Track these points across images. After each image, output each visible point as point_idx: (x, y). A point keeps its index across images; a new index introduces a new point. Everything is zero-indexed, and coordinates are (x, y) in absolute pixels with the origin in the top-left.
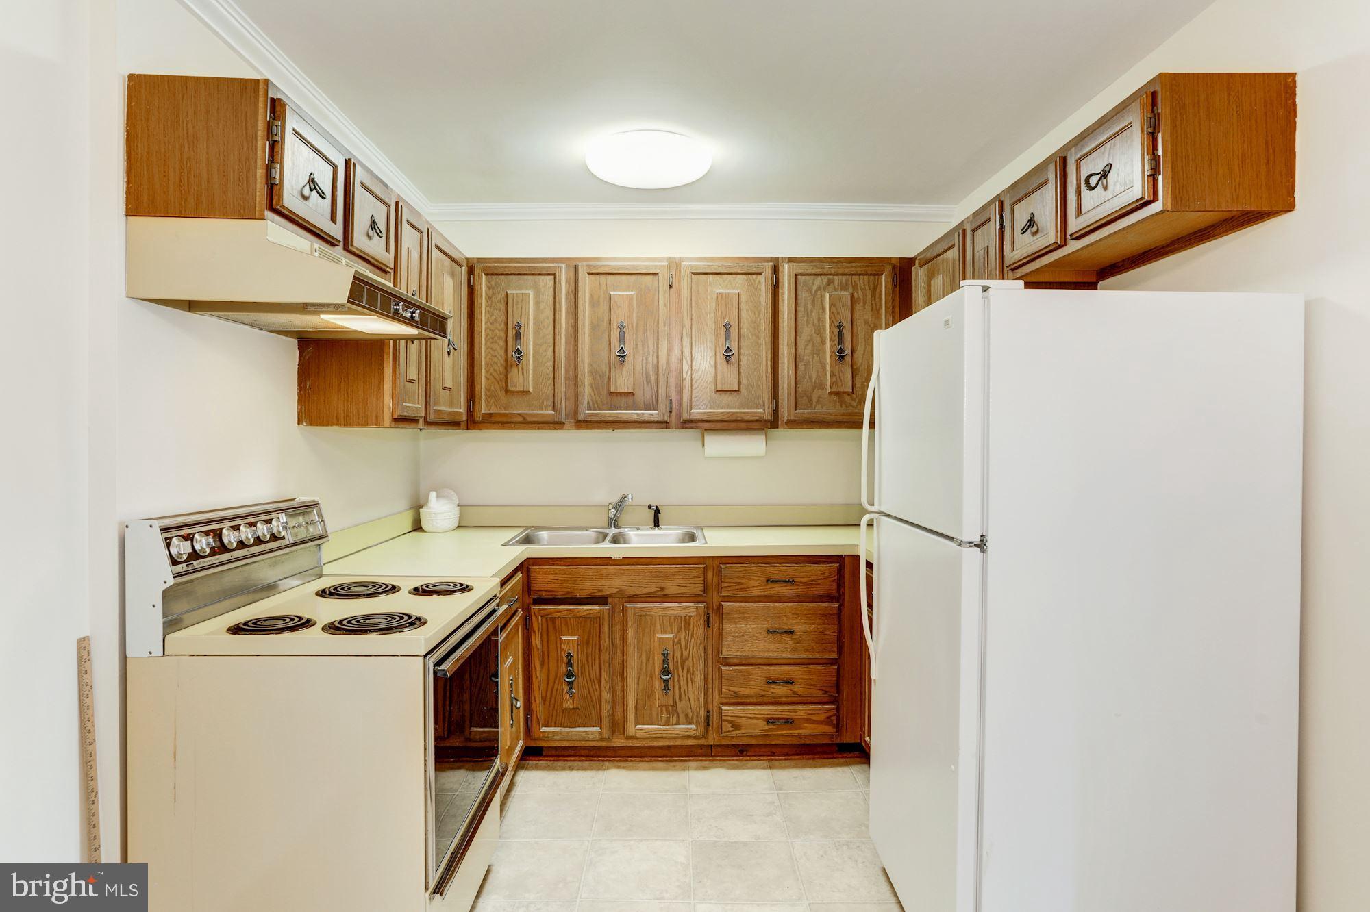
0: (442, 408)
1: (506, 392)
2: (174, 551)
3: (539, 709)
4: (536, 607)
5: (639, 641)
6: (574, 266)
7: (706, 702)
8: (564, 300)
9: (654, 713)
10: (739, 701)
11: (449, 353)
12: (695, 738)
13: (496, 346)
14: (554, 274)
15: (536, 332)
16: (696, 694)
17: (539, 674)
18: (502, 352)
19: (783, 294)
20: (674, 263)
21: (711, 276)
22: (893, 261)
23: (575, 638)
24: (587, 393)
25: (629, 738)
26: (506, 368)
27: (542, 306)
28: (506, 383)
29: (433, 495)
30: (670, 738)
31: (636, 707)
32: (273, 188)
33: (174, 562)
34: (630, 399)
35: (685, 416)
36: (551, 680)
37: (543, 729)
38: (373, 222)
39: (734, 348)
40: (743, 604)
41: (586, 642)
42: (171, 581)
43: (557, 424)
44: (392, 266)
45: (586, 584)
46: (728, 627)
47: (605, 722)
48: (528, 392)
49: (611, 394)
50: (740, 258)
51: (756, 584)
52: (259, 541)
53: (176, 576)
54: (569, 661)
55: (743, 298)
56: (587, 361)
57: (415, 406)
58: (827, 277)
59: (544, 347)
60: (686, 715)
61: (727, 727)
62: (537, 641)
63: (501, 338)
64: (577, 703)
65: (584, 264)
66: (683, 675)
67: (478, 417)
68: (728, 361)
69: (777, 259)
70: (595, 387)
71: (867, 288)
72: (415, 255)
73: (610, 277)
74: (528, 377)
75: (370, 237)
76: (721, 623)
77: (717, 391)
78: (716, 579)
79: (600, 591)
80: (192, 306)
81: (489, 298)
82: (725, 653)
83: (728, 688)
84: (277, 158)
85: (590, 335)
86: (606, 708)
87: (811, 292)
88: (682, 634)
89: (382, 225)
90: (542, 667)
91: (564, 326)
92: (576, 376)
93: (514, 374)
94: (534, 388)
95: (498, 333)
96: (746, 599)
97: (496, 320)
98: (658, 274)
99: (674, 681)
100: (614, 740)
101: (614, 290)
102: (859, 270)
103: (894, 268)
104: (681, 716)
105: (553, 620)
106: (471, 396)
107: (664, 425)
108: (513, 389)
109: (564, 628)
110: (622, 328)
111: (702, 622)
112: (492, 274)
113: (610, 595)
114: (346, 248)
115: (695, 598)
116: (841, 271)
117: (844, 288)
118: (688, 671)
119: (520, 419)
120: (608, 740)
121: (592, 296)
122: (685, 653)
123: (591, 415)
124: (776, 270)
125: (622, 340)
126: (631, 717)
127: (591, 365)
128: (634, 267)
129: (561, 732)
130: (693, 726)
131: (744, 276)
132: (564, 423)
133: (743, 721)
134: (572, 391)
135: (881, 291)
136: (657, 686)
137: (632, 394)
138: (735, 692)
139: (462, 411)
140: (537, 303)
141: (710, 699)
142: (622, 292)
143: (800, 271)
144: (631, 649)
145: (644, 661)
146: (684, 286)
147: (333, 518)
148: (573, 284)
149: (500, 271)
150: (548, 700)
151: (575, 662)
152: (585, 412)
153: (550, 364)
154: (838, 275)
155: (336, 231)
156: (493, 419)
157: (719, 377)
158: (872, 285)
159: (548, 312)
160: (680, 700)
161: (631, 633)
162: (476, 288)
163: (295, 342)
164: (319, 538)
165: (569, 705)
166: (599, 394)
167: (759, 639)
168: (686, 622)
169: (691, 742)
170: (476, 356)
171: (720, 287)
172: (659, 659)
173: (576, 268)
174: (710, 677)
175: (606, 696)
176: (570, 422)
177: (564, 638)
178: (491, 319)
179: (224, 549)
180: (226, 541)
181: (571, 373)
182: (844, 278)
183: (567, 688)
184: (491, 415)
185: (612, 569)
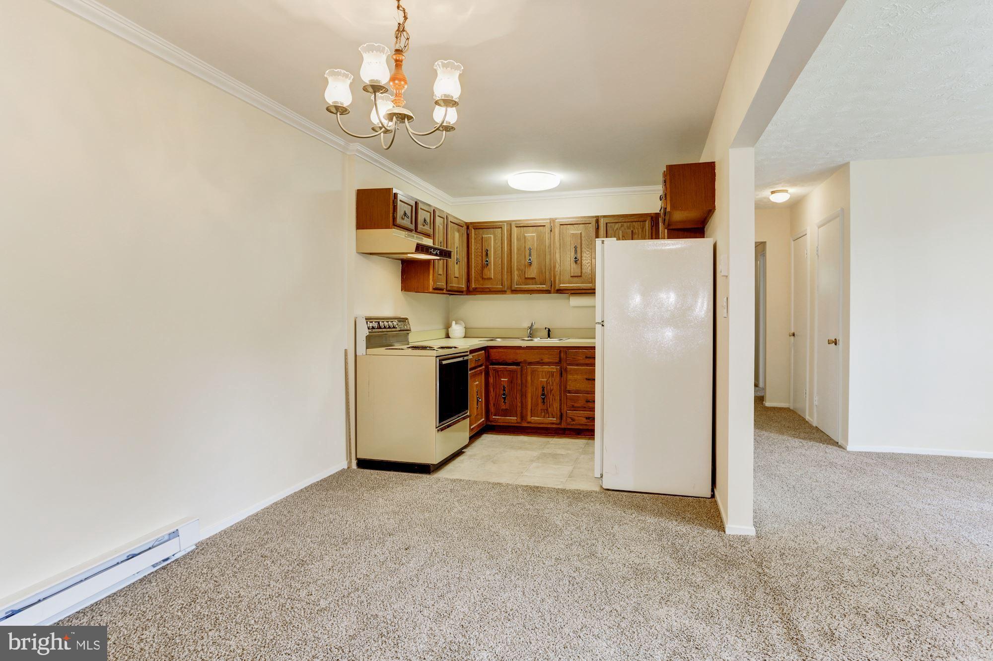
0: (454, 285)
1: (483, 278)
2: (368, 325)
3: (492, 409)
4: (491, 366)
5: (532, 381)
6: (509, 223)
7: (560, 409)
8: (506, 239)
9: (539, 413)
10: (574, 408)
11: (457, 263)
12: (556, 424)
13: (478, 259)
14: (502, 228)
15: (495, 253)
16: (556, 405)
17: (492, 394)
18: (481, 262)
19: (601, 232)
20: (552, 221)
21: (568, 225)
22: (652, 215)
23: (506, 380)
24: (515, 278)
25: (529, 423)
26: (482, 268)
27: (497, 241)
28: (482, 274)
29: (454, 323)
30: (545, 424)
31: (531, 410)
32: (394, 219)
33: (369, 329)
34: (534, 281)
35: (557, 288)
36: (497, 397)
37: (494, 417)
38: (425, 220)
39: (579, 257)
40: (576, 367)
41: (511, 382)
42: (368, 334)
43: (503, 292)
44: (432, 233)
45: (511, 357)
46: (570, 377)
47: (519, 415)
48: (491, 278)
49: (526, 278)
50: (582, 217)
51: (582, 359)
52: (389, 327)
53: (369, 332)
54: (504, 389)
55: (583, 235)
56: (515, 265)
57: (442, 284)
58: (621, 224)
59: (498, 259)
60: (552, 414)
61: (569, 420)
62: (491, 380)
63: (480, 256)
64: (507, 407)
65: (514, 223)
66: (551, 397)
67: (471, 289)
68: (576, 263)
69: (598, 216)
70: (519, 276)
71: (639, 227)
72: (441, 227)
73: (525, 228)
74: (491, 272)
75: (424, 226)
76: (567, 375)
77: (571, 276)
78: (565, 356)
79: (516, 360)
80: (371, 254)
81: (475, 239)
82: (568, 388)
83: (570, 403)
84: (395, 210)
85: (517, 253)
86: (519, 409)
87: (613, 230)
88: (550, 379)
89: (428, 221)
90: (493, 391)
91: (506, 250)
92: (511, 272)
93: (485, 270)
94: (494, 277)
95: (478, 253)
96: (577, 365)
97: (478, 248)
98: (545, 226)
99: (547, 399)
100: (523, 423)
101: (526, 234)
102: (635, 220)
103: (652, 218)
104: (550, 415)
105: (498, 371)
106: (468, 280)
107: (548, 292)
108: (485, 277)
109: (502, 375)
110: (530, 249)
111: (558, 376)
112: (477, 229)
113: (520, 362)
114: (416, 231)
115: (556, 364)
116: (627, 221)
117: (629, 228)
118: (553, 395)
119: (488, 290)
120: (520, 423)
121: (517, 237)
122: (552, 388)
123: (517, 288)
124: (597, 222)
125: (530, 255)
126: (529, 413)
127: (517, 266)
128: (535, 223)
129: (500, 419)
130: (555, 419)
131: (583, 225)
132: (506, 291)
133: (576, 418)
134: (509, 278)
135: (646, 229)
136: (540, 401)
137: (535, 278)
138: (573, 405)
139: (463, 286)
140: (495, 240)
141: (562, 408)
142: (530, 234)
143: (608, 221)
144: (529, 385)
145: (535, 390)
146: (557, 231)
147: (414, 325)
148: (509, 232)
149: (480, 227)
150: (496, 404)
151: (506, 389)
152: (515, 286)
153: (500, 266)
154: (625, 222)
155: (412, 227)
156: (477, 290)
157: (572, 270)
158: (642, 226)
159: (499, 244)
160: (550, 407)
161: (529, 378)
162: (470, 235)
163: (400, 261)
164: (408, 330)
165: (504, 407)
166: (521, 278)
167: (583, 382)
168: (552, 374)
169: (554, 426)
170: (470, 263)
171: (573, 230)
172: (540, 390)
173: (511, 224)
174: (562, 397)
175: (519, 404)
176: (509, 291)
177: (502, 379)
178: (476, 248)
179: (380, 328)
180: (381, 325)
181: (509, 270)
182: (629, 223)
183: (503, 400)
184: (476, 288)
185: (521, 351)
